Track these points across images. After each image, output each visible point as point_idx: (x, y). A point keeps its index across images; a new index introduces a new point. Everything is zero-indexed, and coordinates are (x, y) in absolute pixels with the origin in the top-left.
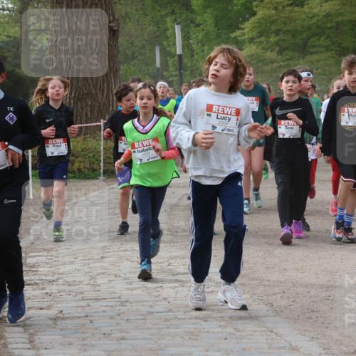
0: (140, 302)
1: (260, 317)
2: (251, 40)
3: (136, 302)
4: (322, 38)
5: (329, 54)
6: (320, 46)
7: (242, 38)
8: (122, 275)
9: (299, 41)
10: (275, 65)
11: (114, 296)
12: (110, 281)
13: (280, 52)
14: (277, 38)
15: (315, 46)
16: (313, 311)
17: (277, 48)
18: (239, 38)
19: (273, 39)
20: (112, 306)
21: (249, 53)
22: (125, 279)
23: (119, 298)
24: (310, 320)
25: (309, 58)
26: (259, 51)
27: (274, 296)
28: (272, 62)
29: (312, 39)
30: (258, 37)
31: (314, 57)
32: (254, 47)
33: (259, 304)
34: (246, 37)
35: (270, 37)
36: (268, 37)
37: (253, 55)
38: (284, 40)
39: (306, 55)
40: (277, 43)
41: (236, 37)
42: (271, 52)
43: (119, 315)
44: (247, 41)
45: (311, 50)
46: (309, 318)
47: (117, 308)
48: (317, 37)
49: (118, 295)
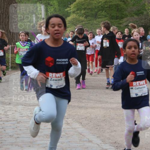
0: (26, 122)
1: (76, 128)
2: (74, 12)
3: (24, 122)
4: (103, 12)
5: (106, 18)
6: (103, 15)
7: (70, 11)
8: (18, 111)
9: (93, 13)
10: (84, 22)
11: (14, 119)
12: (13, 113)
13: (86, 17)
14: (84, 12)
15: (100, 15)
16: (99, 126)
17: (85, 16)
18: (69, 11)
19: (83, 12)
20: (13, 124)
21: (73, 18)
22: (20, 112)
23: (17, 120)
24: (97, 130)
25: (97, 20)
26: (77, 17)
27: (82, 120)
28: (82, 22)
29: (99, 12)
30: (76, 11)
31: (100, 20)
32: (75, 15)
33: (76, 123)
34: (71, 11)
35: (82, 11)
36: (81, 11)
37: (74, 18)
38: (88, 12)
39: (96, 19)
40: (84, 14)
41: (67, 11)
42: (82, 17)
43: (16, 128)
44: (72, 12)
45: (99, 17)
46: (97, 128)
47: (16, 125)
48: (101, 11)
49: (16, 119)
